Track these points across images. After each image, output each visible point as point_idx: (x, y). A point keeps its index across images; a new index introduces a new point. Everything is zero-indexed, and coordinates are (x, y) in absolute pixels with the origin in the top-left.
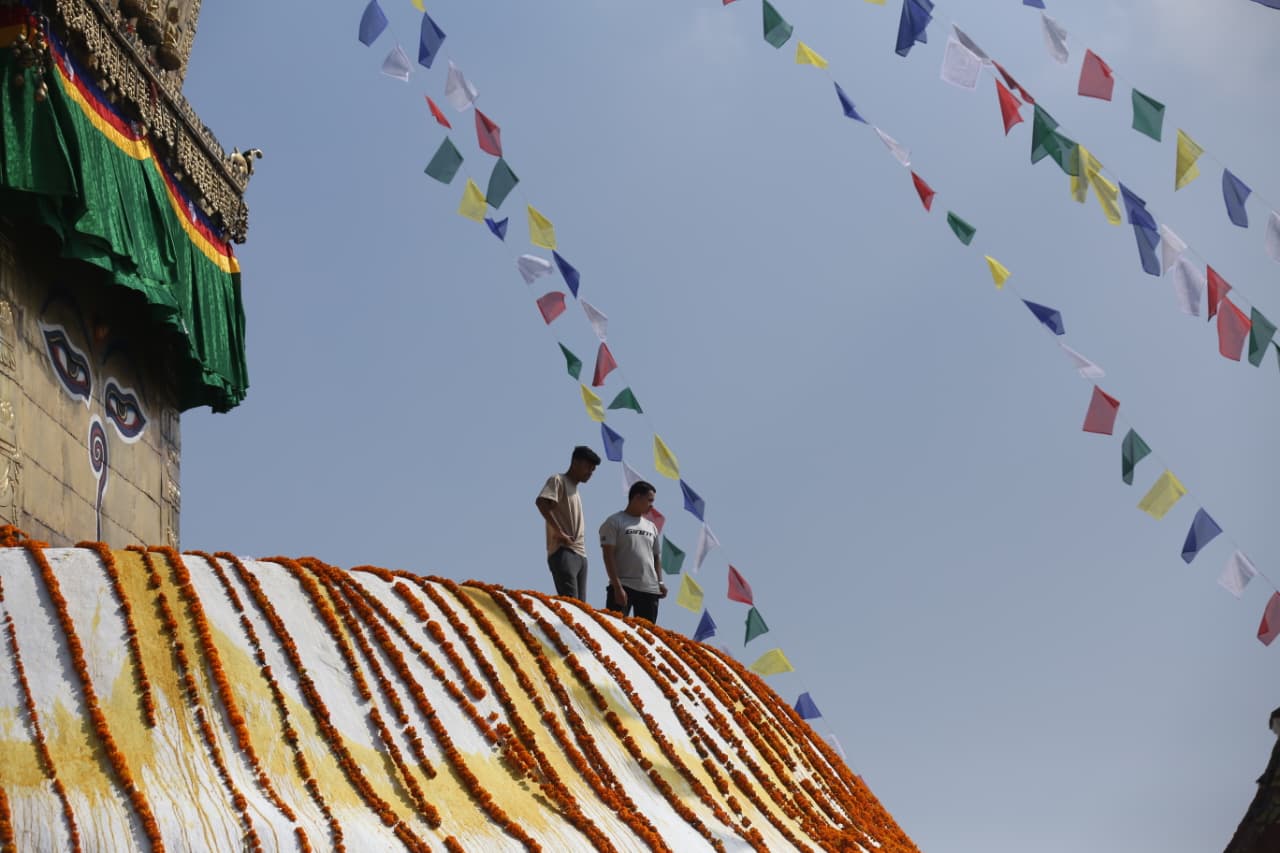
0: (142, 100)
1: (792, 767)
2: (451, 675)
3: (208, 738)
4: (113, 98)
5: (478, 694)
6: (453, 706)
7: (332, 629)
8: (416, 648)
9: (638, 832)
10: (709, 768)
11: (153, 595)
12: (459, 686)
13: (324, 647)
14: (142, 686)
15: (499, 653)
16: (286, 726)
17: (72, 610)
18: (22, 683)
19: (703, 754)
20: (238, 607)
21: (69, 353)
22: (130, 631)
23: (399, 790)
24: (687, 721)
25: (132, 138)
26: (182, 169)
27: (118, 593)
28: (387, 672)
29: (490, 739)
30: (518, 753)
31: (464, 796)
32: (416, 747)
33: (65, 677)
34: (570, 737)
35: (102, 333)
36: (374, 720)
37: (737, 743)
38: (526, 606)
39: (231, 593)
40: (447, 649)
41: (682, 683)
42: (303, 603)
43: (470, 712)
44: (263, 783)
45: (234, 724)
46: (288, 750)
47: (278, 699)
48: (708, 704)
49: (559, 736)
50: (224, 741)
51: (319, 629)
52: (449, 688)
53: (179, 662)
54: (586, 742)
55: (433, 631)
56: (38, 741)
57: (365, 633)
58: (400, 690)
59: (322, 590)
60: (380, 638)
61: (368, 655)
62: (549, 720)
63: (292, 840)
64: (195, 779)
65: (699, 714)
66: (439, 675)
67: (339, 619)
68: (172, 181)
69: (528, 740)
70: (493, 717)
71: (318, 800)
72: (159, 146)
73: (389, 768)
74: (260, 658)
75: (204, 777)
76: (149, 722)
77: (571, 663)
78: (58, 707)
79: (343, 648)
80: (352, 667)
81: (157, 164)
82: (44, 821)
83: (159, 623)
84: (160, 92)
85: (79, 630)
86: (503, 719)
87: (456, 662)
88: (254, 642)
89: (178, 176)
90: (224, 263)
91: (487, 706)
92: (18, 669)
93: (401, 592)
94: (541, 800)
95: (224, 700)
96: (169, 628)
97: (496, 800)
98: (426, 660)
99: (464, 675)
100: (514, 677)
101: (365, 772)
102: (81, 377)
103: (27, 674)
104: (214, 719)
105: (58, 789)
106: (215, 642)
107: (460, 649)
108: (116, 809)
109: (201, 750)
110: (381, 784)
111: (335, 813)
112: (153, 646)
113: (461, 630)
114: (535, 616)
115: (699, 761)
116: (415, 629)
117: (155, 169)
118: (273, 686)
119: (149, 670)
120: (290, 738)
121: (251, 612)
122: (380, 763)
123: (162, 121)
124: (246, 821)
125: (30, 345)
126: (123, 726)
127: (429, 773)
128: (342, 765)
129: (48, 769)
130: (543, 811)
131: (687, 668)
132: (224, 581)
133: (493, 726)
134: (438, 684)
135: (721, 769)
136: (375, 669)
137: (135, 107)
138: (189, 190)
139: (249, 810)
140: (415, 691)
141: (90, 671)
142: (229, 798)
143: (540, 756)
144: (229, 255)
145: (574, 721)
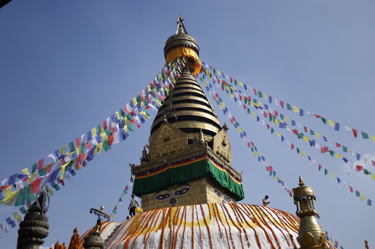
0: (224, 165)
1: (295, 223)
2: (247, 213)
3: (217, 220)
4: (219, 164)
5: (250, 215)
6: (247, 216)
7: (233, 209)
8: (243, 211)
9: (269, 228)
10: (281, 223)
11: (213, 207)
12: (248, 214)
13: (232, 211)
14: (210, 216)
15: (253, 211)
16: (226, 219)
17: (203, 209)
18: (197, 217)
19: (281, 221)
20: (222, 208)
21: (218, 192)
22: (210, 211)
23: (239, 224)
24: (279, 218)
25: (223, 169)
26: (231, 172)
27: (209, 208)
28: (239, 213)
29: (251, 219)
30: (254, 220)
31: (247, 225)
32: (241, 220)
33: (202, 216)
34: (262, 219)
35: (223, 190)
36: (237, 218)
37: (286, 220)
38: (258, 206)
39: (221, 207)
40: (247, 210)
41: (279, 214)
42: (230, 207)
43: (249, 217)
44: (222, 224)
45: (220, 219)
46: (226, 221)
47: (225, 216)
48: (283, 216)
49: (260, 219)
50: (219, 220)
51: (231, 209)
52: (246, 214)
53: (215, 213)
54: (264, 219)
55: (245, 209)
56: (198, 222)
57: (237, 209)
58: (240, 215)
59: (232, 206)
60: (238, 210)
61: (237, 211)
62: (259, 217)
63: (224, 229)
64: (215, 224)
65: (281, 217)
66: (245, 213)
67: (234, 208)
68: (230, 174)
69: (256, 219)
70: (252, 217)
71: (228, 225)
72: (227, 170)
73: (238, 222)
74: (224, 212)
75: (216, 224)
76: (210, 219)
77: (263, 212)
78: (201, 219)
79: (234, 211)
80: (235, 212)
81: (227, 172)
82: (197, 229)
83: (213, 210)
84: (226, 164)
85: (204, 211)
86: (253, 217)
87: (248, 212)
88: (223, 211)
89: (230, 173)
90: (239, 183)
91: (251, 216)
92: (197, 215)
93: (242, 205)
94: (257, 225)
95: (219, 217)
96: (214, 210)
97: (250, 225)
98: (244, 212)
99: (248, 213)
100: (255, 213)
101: (235, 223)
102: (220, 195)
103: (198, 216)
104: (218, 218)
105: (199, 226)
106: (219, 211)
107: (248, 210)
108: (205, 227)
109: (216, 221)
110: (237, 224)
111: (230, 226)
112: (212, 212)
113: (249, 209)
114: (259, 208)
115: (280, 222)
116: (243, 209)
117: (227, 173)
118: (225, 215)
119: (211, 214)
120: (226, 220)
121: (223, 208)
122: (237, 222)
123: (227, 167)
124: (219, 227)
125: (212, 191)
126: (207, 219)
127: (243, 222)
128: (232, 222)
129: (199, 224)
130: (257, 226)
131: (280, 213)
132: (221, 205)
133: (251, 218)
134: (245, 214)
135: (283, 223)
136: (237, 213)
137: (223, 165)
138: (233, 175)
139: (220, 227)
140: (242, 215)
141: (205, 215)
142: (218, 225)
143: (257, 221)
144: (240, 183)
145: (262, 217)
